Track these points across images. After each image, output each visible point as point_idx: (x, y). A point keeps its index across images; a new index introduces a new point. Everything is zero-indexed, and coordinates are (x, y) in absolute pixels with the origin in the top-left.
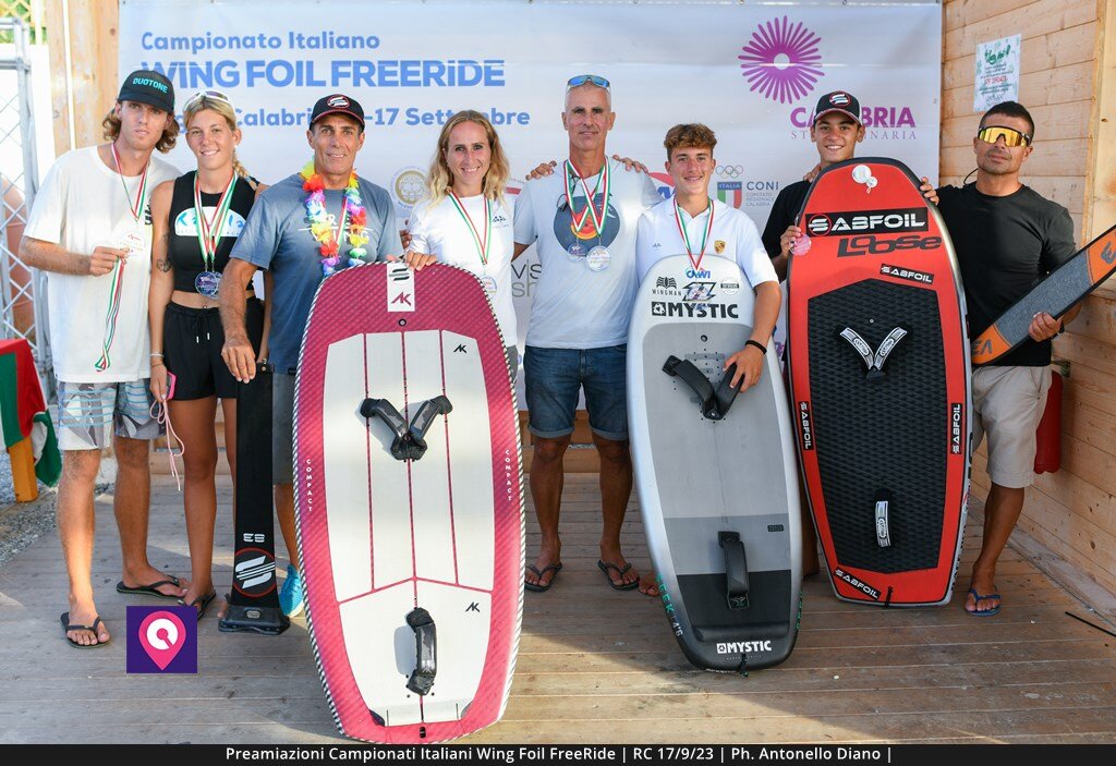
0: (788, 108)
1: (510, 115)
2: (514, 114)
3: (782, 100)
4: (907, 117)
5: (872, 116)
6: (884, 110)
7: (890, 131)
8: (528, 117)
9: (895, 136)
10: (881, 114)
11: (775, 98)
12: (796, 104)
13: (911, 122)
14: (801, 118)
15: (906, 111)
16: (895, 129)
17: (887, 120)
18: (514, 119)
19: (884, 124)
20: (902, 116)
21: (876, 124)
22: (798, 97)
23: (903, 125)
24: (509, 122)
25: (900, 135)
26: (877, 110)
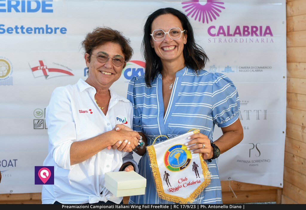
0: (207, 26)
1: (56, 29)
2: (58, 28)
3: (203, 22)
4: (268, 31)
5: (250, 30)
6: (256, 27)
7: (260, 38)
8: (66, 30)
9: (262, 41)
10: (254, 29)
11: (200, 20)
12: (211, 24)
13: (271, 34)
14: (213, 31)
15: (268, 28)
16: (263, 37)
17: (258, 33)
18: (58, 31)
19: (257, 35)
20: (266, 31)
21: (252, 35)
22: (211, 20)
23: (267, 35)
24: (55, 33)
25: (265, 40)
26: (252, 27)
